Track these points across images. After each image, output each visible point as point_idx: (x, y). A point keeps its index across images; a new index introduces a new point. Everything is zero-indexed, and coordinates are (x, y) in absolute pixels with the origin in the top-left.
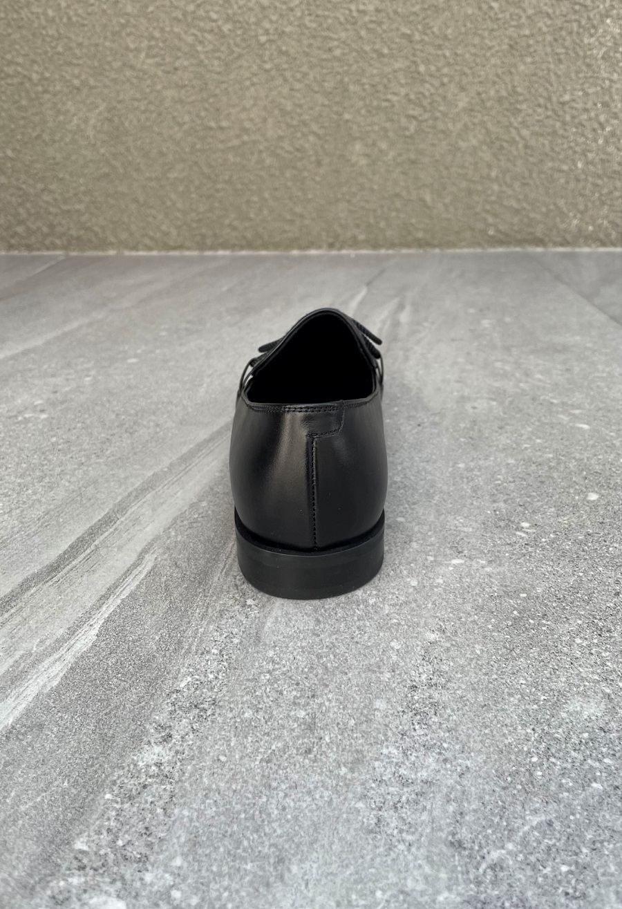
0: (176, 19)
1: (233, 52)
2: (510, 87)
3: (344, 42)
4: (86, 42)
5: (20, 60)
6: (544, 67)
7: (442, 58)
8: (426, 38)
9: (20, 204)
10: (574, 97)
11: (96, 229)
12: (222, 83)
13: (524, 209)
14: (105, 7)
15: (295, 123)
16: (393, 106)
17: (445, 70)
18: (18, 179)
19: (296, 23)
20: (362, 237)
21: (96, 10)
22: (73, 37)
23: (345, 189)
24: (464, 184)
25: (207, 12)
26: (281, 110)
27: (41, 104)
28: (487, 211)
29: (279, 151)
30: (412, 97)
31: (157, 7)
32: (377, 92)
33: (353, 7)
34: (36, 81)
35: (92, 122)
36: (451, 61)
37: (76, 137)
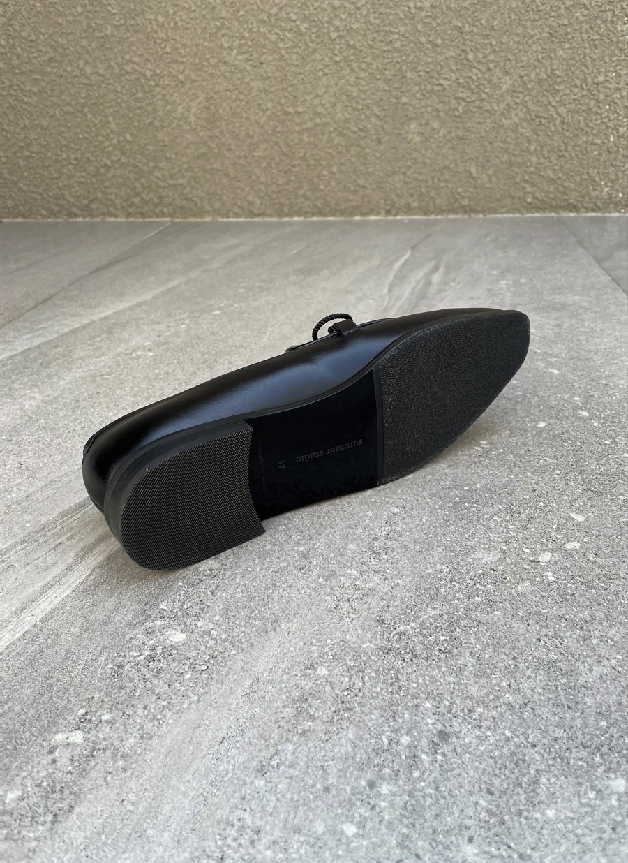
0: (262, 21)
1: (309, 47)
2: (549, 71)
3: (403, 35)
4: (189, 43)
5: (136, 59)
6: (580, 52)
7: (489, 47)
8: (475, 29)
9: (137, 180)
10: (607, 78)
11: (195, 199)
12: (300, 73)
13: (560, 178)
14: (204, 13)
15: (360, 107)
16: (445, 89)
17: (491, 57)
18: (135, 159)
19: (362, 20)
20: (415, 205)
21: (197, 15)
22: (179, 39)
23: (401, 163)
24: (505, 158)
25: (288, 14)
26: (348, 96)
27: (153, 96)
28: (525, 181)
29: (345, 132)
30: (461, 81)
31: (247, 11)
32: (431, 77)
33: (411, 5)
34: (149, 77)
35: (193, 110)
36: (497, 49)
37: (181, 123)
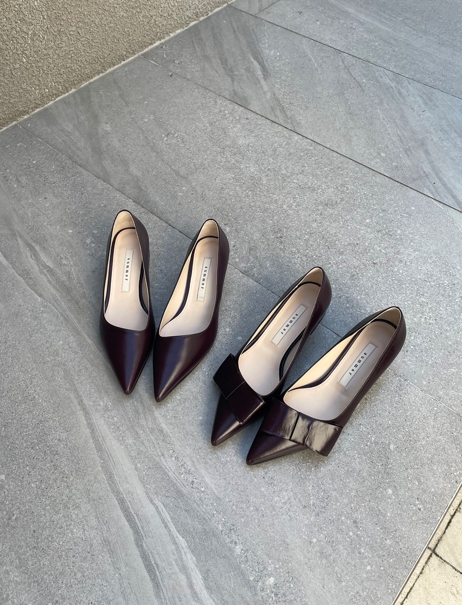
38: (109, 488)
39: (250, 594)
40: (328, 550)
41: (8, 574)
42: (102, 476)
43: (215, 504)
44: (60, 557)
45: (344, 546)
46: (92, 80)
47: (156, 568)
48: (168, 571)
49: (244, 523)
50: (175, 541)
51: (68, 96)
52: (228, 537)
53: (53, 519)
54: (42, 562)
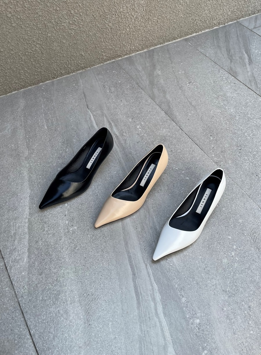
2: (103, 11)
3: (41, 9)
7: (79, 7)
10: (123, 9)
16: (65, 27)
17: (80, 11)
28: (102, 52)
30: (71, 22)
32: (58, 24)
36: (82, 7)
38: (125, 249)
39: (185, 324)
40: (232, 316)
41: (69, 274)
42: (123, 242)
43: (176, 274)
44: (95, 274)
45: (241, 317)
46: (156, 47)
47: (140, 295)
48: (146, 298)
49: (189, 288)
50: (152, 284)
51: (142, 52)
52: (180, 292)
53: (95, 254)
54: (86, 273)
